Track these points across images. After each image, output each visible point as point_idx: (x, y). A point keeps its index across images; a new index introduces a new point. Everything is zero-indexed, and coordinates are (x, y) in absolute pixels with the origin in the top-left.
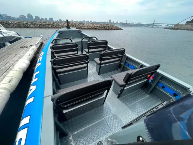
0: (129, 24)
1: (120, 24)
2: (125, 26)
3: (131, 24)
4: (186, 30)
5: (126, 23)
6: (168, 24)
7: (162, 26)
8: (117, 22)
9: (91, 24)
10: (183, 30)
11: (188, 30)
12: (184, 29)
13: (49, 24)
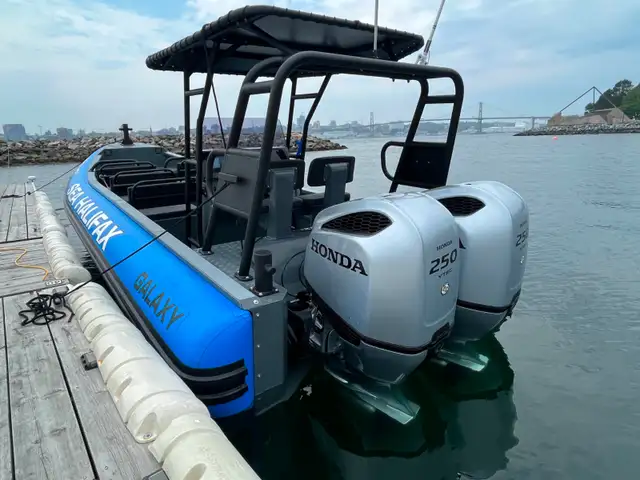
0: (386, 126)
1: (346, 128)
2: (372, 136)
3: (391, 127)
4: (591, 132)
5: (372, 126)
6: (534, 118)
7: (513, 125)
8: (333, 123)
9: (213, 136)
10: (579, 133)
11: (597, 132)
12: (584, 132)
13: (19, 151)
